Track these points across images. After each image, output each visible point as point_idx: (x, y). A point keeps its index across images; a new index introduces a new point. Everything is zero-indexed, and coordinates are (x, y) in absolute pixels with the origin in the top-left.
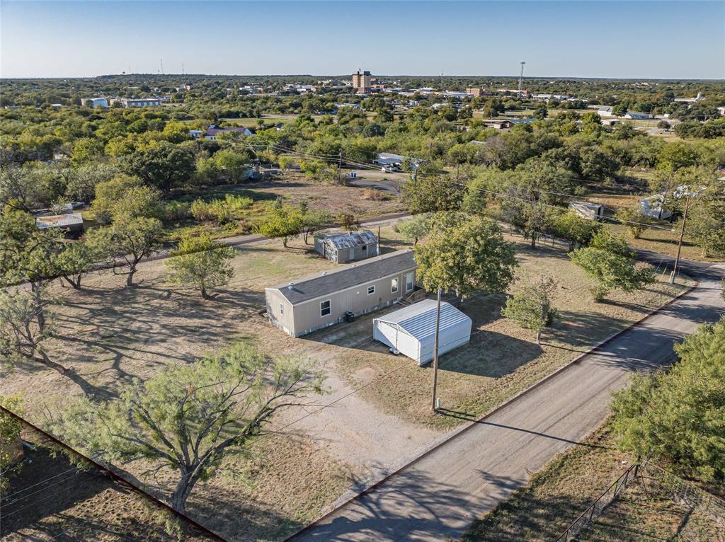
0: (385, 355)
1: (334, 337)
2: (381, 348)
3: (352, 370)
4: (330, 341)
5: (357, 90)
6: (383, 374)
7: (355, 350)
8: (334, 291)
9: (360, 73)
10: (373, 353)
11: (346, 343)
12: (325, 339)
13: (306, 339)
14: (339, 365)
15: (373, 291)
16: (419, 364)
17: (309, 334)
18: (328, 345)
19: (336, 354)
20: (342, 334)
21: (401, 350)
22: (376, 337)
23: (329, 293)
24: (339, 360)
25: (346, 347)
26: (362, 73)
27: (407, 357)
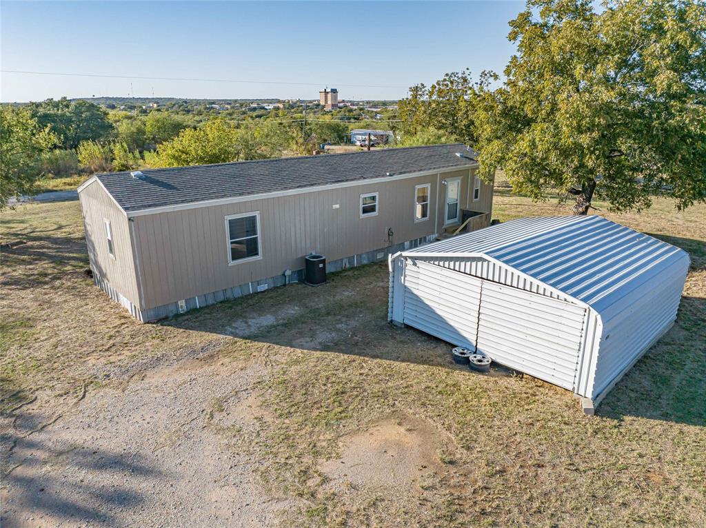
0: (442, 372)
1: (268, 320)
2: (421, 348)
3: (325, 437)
4: (253, 330)
5: (324, 106)
6: (461, 454)
7: (332, 355)
8: (269, 190)
9: (327, 91)
10: (397, 365)
11: (301, 334)
12: (239, 324)
13: (178, 326)
14: (268, 418)
15: (372, 209)
16: (588, 404)
17: (193, 311)
18: (241, 342)
19: (266, 372)
20: (292, 311)
21: (492, 350)
22: (398, 314)
23: (252, 193)
24: (271, 395)
25: (302, 347)
26: (328, 90)
27: (520, 374)
